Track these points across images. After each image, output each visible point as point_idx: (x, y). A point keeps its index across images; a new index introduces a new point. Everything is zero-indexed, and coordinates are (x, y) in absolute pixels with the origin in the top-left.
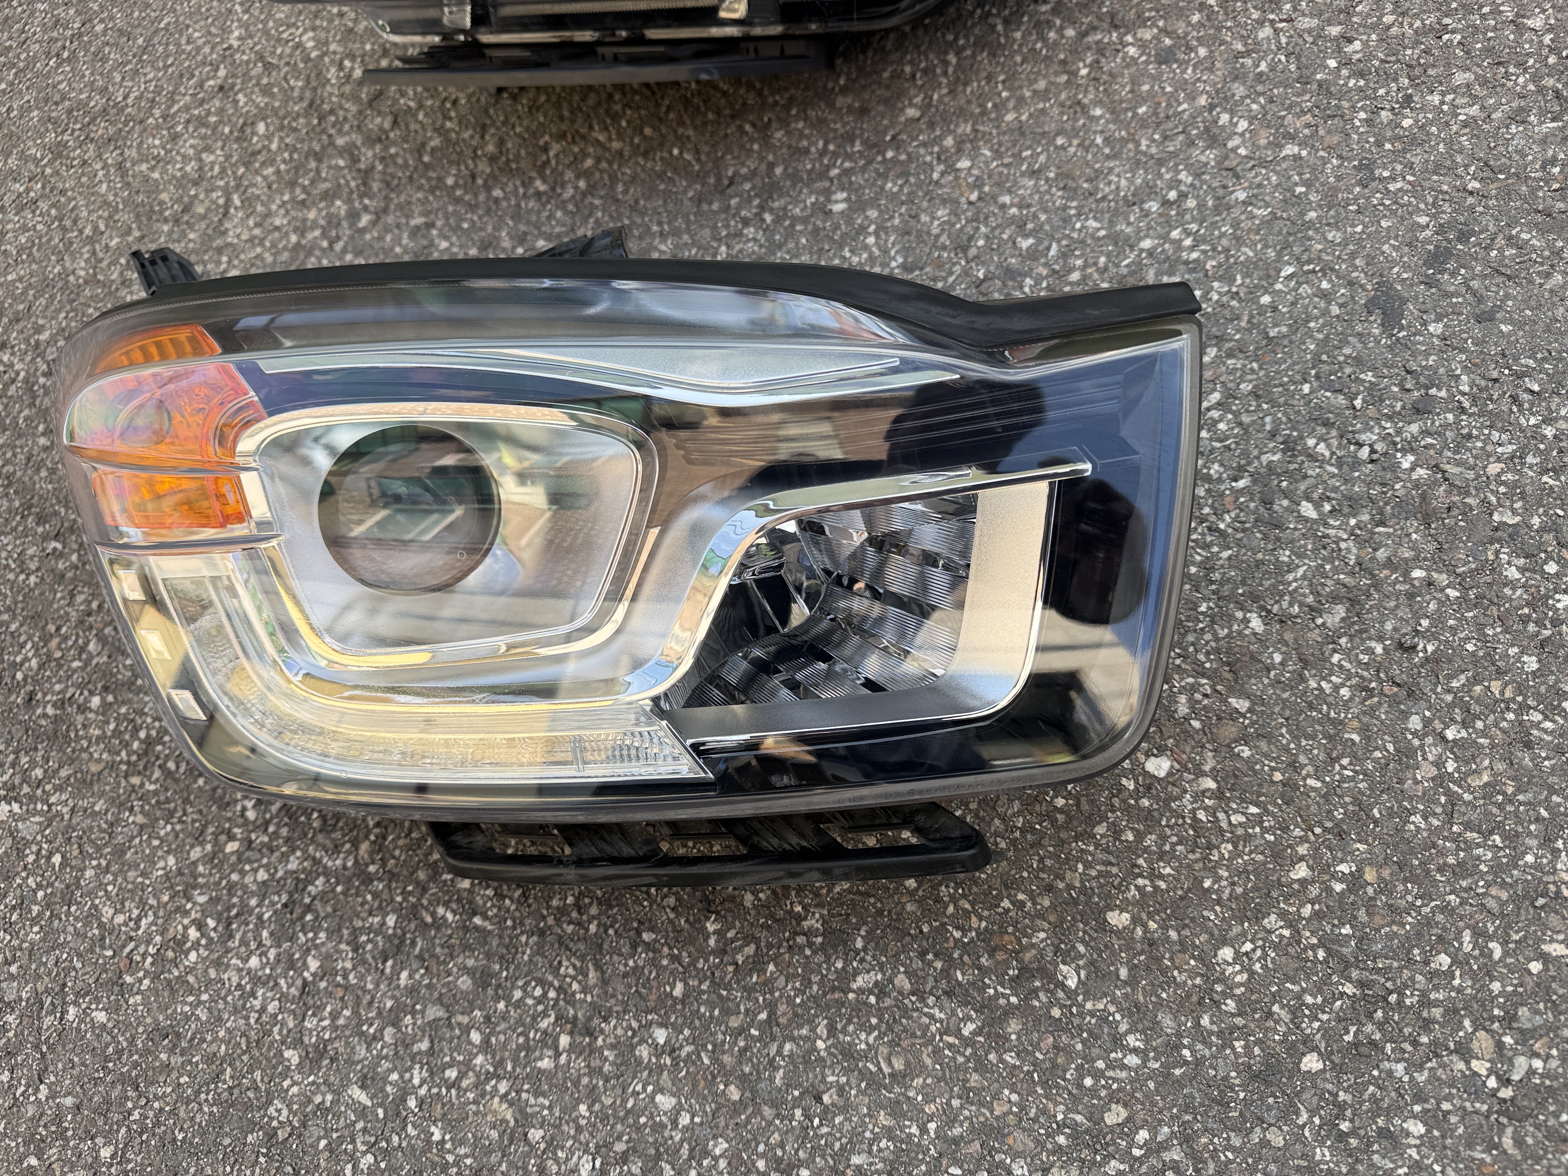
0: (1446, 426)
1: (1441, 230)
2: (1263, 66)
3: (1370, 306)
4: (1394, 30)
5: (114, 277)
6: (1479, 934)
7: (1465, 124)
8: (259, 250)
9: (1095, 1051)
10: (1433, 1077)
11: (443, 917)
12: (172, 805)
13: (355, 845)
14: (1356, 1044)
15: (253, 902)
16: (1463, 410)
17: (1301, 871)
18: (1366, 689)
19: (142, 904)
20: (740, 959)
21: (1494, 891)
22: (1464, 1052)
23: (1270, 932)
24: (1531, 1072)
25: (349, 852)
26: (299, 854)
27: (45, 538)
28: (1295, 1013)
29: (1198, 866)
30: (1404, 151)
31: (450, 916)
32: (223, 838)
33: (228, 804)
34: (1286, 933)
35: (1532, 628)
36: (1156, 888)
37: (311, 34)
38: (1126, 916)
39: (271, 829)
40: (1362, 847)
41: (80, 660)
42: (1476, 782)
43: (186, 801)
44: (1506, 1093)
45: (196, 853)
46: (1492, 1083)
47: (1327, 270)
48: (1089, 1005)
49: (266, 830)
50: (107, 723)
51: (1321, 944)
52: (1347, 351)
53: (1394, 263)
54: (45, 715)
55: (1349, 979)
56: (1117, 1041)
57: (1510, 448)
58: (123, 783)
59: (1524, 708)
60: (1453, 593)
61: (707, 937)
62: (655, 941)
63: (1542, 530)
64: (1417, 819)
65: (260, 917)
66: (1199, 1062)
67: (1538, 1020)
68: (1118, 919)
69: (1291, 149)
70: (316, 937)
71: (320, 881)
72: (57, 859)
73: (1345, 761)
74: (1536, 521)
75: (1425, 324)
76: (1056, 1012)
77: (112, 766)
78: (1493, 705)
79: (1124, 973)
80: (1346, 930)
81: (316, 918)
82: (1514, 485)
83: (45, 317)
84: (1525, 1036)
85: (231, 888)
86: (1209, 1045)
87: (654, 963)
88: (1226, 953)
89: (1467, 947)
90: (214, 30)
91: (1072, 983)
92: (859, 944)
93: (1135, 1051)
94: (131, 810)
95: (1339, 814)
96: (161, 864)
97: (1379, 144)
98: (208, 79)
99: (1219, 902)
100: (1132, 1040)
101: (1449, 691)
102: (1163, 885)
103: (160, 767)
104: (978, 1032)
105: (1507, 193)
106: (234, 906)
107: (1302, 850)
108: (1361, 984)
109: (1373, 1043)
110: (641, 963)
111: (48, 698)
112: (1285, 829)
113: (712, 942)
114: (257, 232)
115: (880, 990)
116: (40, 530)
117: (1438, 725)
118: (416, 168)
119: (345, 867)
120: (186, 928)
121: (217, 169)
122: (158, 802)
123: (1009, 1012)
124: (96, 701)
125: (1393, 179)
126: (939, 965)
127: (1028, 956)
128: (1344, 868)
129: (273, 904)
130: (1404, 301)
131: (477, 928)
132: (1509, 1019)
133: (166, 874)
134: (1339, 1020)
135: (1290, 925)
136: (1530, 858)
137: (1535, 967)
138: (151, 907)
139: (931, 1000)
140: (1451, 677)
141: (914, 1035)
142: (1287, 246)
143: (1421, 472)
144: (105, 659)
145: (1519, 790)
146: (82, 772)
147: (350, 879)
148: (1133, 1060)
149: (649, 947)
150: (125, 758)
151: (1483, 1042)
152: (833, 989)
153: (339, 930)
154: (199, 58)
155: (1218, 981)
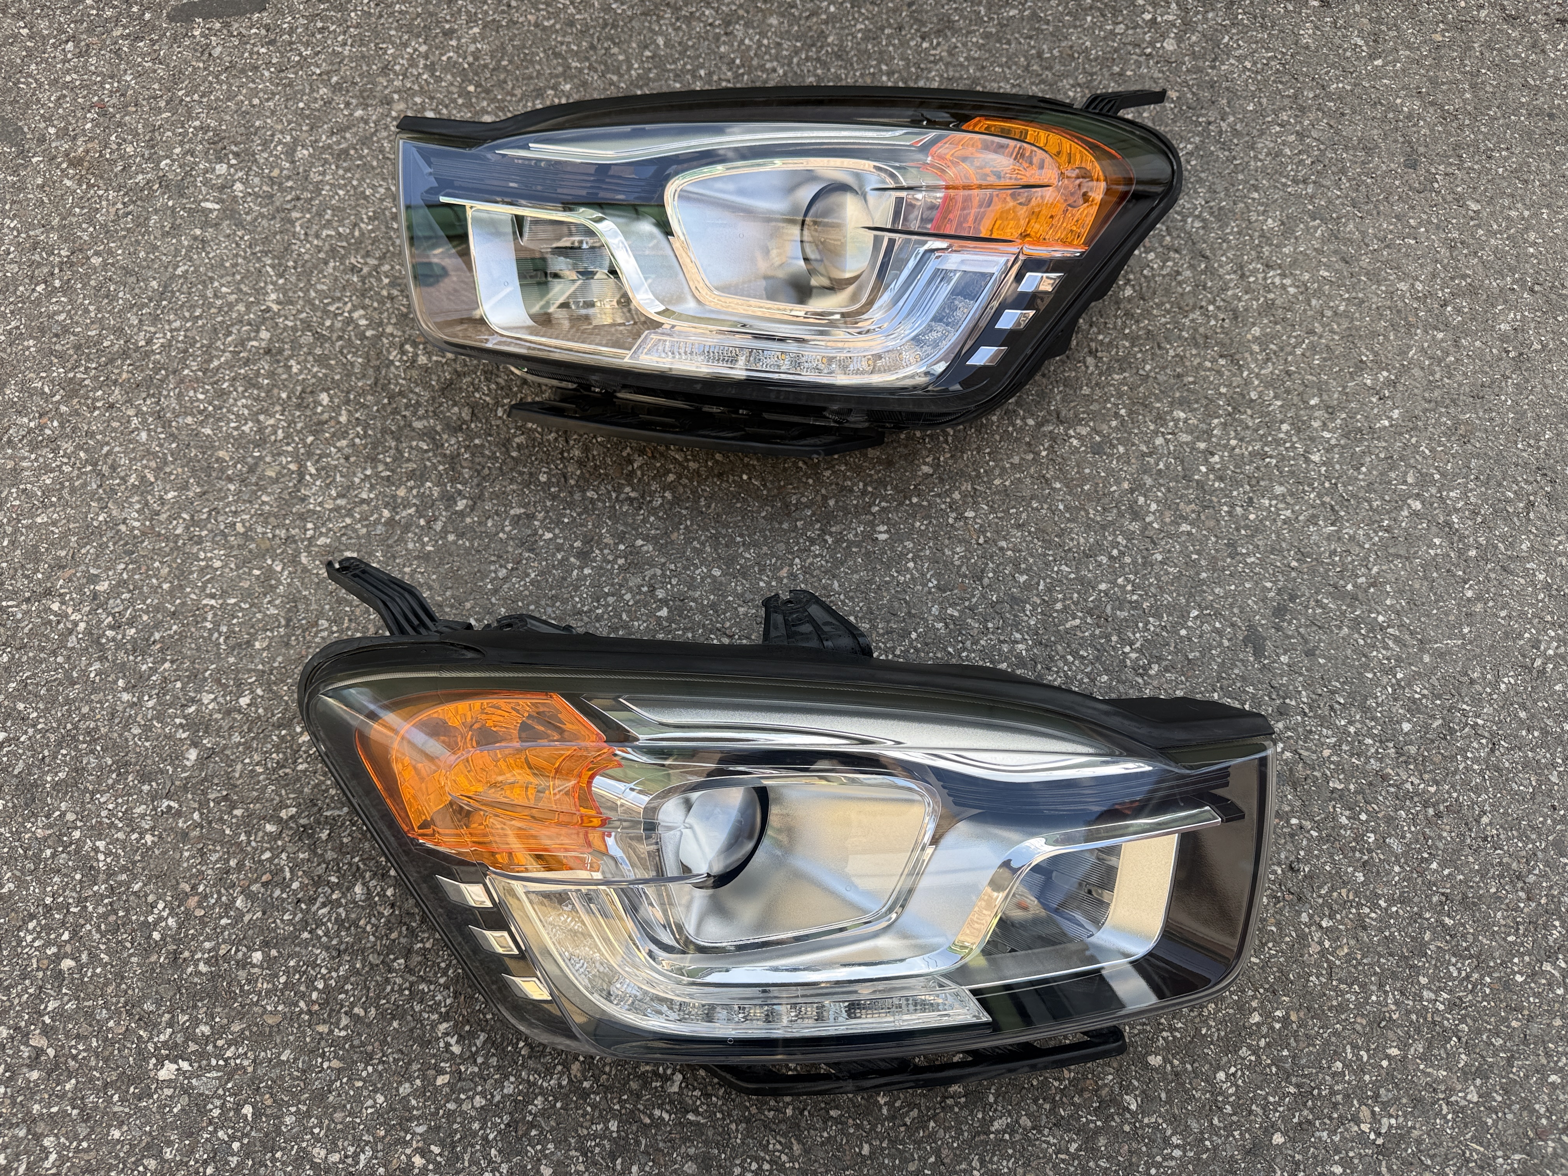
0: (1297, 724)
1: (1279, 592)
2: (1161, 466)
3: (1246, 641)
4: (1237, 450)
5: (179, 531)
6: (1355, 1047)
7: (1285, 522)
8: (348, 521)
9: (1155, 1150)
10: (1343, 1138)
11: (660, 1117)
12: (370, 1048)
13: (567, 1067)
14: (1300, 1124)
15: (476, 1126)
16: (1305, 714)
17: (1256, 1018)
18: (1276, 897)
19: (357, 1141)
20: (908, 1121)
21: (1359, 1020)
22: (1356, 1120)
23: (1244, 1059)
24: (1390, 1126)
25: (561, 1073)
26: (512, 1079)
27: (154, 796)
28: (1264, 1108)
29: (1197, 1020)
30: (1253, 536)
31: (666, 1116)
32: (432, 1072)
33: (430, 1042)
34: (1253, 1058)
35: (1358, 854)
36: (1174, 1037)
37: (362, 312)
38: (1159, 1058)
39: (480, 1060)
40: (1286, 999)
41: (228, 917)
42: (1342, 954)
43: (384, 1042)
44: (1380, 1141)
45: (405, 1089)
46: (1372, 1136)
47: (1218, 614)
48: (1146, 1121)
49: (475, 1061)
50: (276, 976)
51: (1273, 1064)
52: (1236, 671)
53: (1256, 613)
54: (198, 973)
55: (1291, 1083)
56: (1166, 1141)
57: (1334, 740)
58: (309, 1032)
59: (1359, 905)
60: (1314, 834)
61: (880, 1108)
62: (842, 1116)
63: (1356, 792)
64: (1313, 978)
65: (485, 1138)
66: (1215, 1148)
67: (1390, 1095)
68: (1155, 1061)
69: (1185, 527)
70: (544, 1148)
71: (539, 1101)
72: (248, 1110)
73: (1270, 945)
74: (1352, 787)
75: (1278, 655)
76: (1127, 1128)
77: (292, 1018)
78: (1345, 904)
79: (1163, 1096)
80: (1285, 1053)
81: (541, 1133)
82: (1338, 764)
83: (99, 567)
84: (1385, 1106)
85: (450, 1114)
86: (1220, 1136)
87: (843, 1132)
88: (1221, 1075)
89: (1350, 1056)
90: (245, 289)
91: (1133, 1107)
92: (991, 1099)
93: (1177, 1146)
94: (323, 1055)
95: (1271, 979)
96: (370, 1102)
97: (1238, 530)
98: (250, 339)
99: (1212, 1043)
100: (1175, 1140)
101: (1320, 896)
102: (1178, 1035)
103: (346, 1013)
104: (1079, 1149)
105: (1313, 572)
106: (456, 1131)
107: (1254, 1004)
108: (1298, 1086)
109: (1309, 1122)
110: (833, 1134)
111: (198, 956)
112: (1243, 992)
113: (885, 1111)
114: (341, 502)
115: (1011, 1129)
116: (146, 788)
117: (1317, 919)
118: (504, 461)
119: (560, 1086)
120: (409, 1157)
121: (280, 434)
122: (352, 1046)
123: (1097, 1132)
124: (257, 956)
125: (1248, 554)
126: (1047, 1106)
127: (1104, 1092)
128: (1278, 1013)
129: (495, 1125)
130: (1265, 639)
131: (691, 1123)
132: (1376, 1096)
133: (377, 1111)
134: (1289, 1110)
135: (1254, 1053)
136: (1374, 998)
137: (1385, 1063)
138: (367, 1143)
139: (1046, 1131)
140: (1320, 887)
141: (1038, 1157)
142: (1191, 595)
143: (1288, 755)
144: (259, 914)
145: (1363, 957)
146: (257, 1025)
147: (567, 1095)
148: (1177, 1153)
149: (836, 1121)
150: (305, 1009)
151: (1365, 1112)
152: (978, 1134)
153: (566, 1140)
154: (234, 315)
155: (1220, 1094)
